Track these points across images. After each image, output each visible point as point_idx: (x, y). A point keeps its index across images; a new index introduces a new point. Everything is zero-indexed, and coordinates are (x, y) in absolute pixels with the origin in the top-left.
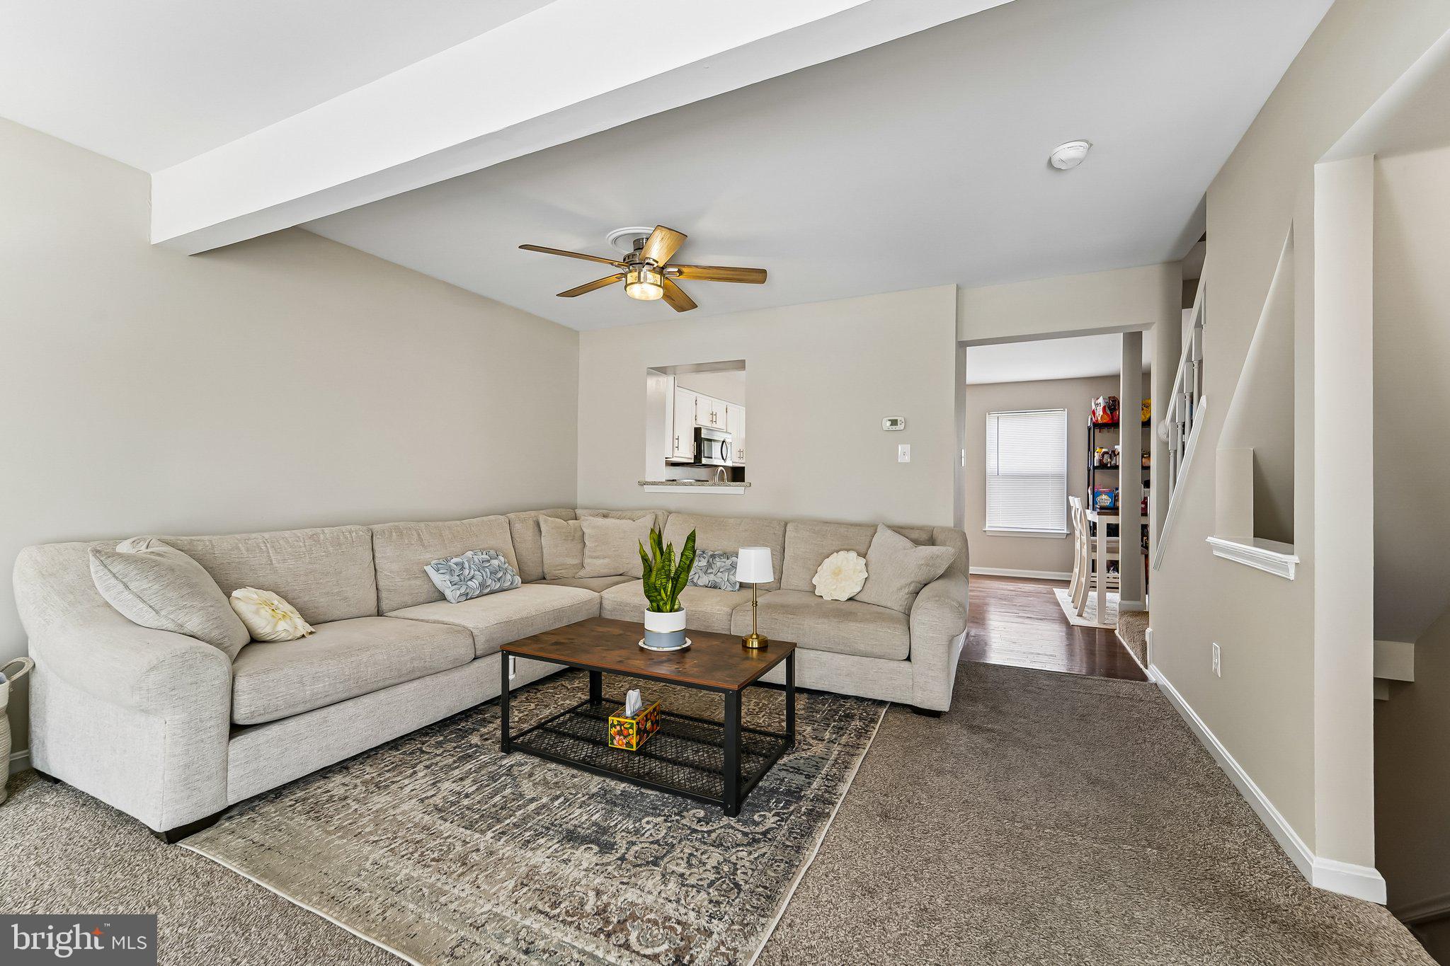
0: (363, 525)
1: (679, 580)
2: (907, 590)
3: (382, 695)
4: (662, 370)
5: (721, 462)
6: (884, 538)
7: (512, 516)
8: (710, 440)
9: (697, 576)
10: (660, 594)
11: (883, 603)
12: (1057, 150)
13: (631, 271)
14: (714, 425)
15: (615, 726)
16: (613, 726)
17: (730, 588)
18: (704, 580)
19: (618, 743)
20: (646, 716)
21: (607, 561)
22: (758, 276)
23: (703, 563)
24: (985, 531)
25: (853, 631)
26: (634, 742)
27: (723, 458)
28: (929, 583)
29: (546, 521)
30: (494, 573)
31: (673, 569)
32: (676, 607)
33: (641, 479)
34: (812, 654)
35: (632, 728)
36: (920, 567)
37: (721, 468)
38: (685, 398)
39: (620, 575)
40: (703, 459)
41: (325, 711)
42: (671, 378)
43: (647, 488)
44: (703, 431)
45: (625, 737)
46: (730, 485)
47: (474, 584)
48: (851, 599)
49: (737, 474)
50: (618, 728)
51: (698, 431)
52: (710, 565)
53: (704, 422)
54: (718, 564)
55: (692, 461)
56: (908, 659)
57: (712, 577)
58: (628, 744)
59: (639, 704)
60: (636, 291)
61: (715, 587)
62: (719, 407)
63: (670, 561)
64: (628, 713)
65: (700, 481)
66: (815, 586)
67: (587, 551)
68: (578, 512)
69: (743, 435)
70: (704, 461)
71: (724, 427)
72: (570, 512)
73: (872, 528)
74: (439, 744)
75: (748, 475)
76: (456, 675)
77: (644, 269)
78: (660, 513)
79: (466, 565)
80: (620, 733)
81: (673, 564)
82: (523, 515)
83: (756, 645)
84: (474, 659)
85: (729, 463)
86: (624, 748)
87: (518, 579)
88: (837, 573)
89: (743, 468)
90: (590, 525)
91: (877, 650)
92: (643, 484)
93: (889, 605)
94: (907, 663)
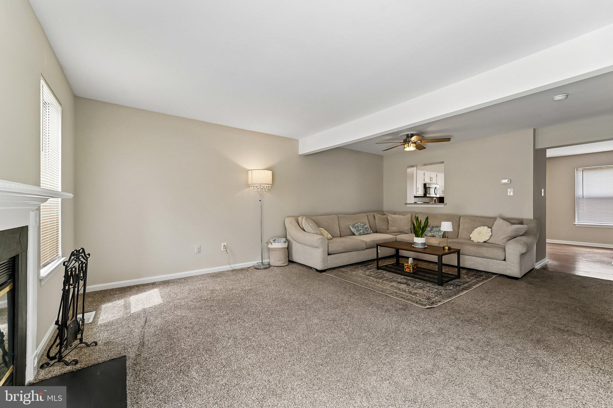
0: (336, 215)
1: (423, 230)
2: (506, 239)
3: (350, 253)
4: (413, 166)
5: (435, 196)
6: (499, 222)
7: (368, 214)
8: (430, 188)
9: (427, 233)
10: (418, 233)
11: (497, 243)
12: (555, 97)
13: (406, 144)
14: (432, 182)
15: (406, 266)
16: (405, 266)
17: (439, 237)
18: (430, 234)
19: (407, 270)
20: (415, 265)
21: (396, 228)
22: (448, 139)
23: (429, 229)
24: (575, 224)
25: (484, 251)
26: (412, 270)
27: (435, 194)
28: (516, 237)
29: (377, 215)
30: (366, 229)
31: (422, 227)
32: (423, 237)
33: (405, 202)
34: (468, 257)
35: (411, 266)
36: (512, 231)
37: (435, 198)
38: (420, 173)
39: (401, 232)
40: (427, 195)
41: (341, 254)
42: (415, 168)
43: (408, 206)
44: (427, 184)
45: (409, 269)
46: (438, 204)
47: (361, 231)
48: (485, 242)
49: (441, 200)
50: (407, 266)
51: (425, 185)
52: (431, 230)
53: (427, 181)
54: (435, 229)
55: (423, 196)
56: (505, 260)
57: (432, 233)
58: (410, 271)
59: (412, 262)
60: (407, 149)
61: (433, 237)
62: (433, 175)
63: (421, 224)
64: (409, 263)
65: (425, 203)
66: (471, 238)
67: (389, 225)
68: (385, 213)
69: (443, 185)
70: (428, 195)
71: (436, 182)
72: (382, 213)
73: (495, 219)
74: (361, 267)
75: (445, 201)
76: (363, 252)
77: (410, 143)
78: (413, 213)
79: (359, 226)
80: (407, 268)
81: (421, 225)
82: (370, 214)
83: (447, 248)
84: (366, 249)
85: (438, 196)
86: (409, 271)
87: (372, 231)
88: (479, 233)
89: (443, 197)
90: (390, 217)
91: (492, 256)
92: (406, 204)
93: (499, 244)
94: (504, 261)
